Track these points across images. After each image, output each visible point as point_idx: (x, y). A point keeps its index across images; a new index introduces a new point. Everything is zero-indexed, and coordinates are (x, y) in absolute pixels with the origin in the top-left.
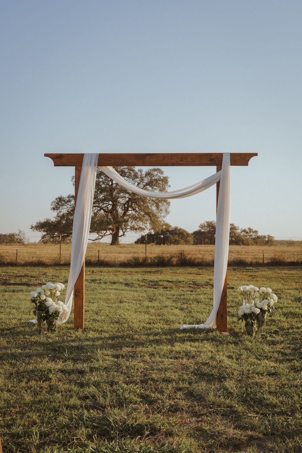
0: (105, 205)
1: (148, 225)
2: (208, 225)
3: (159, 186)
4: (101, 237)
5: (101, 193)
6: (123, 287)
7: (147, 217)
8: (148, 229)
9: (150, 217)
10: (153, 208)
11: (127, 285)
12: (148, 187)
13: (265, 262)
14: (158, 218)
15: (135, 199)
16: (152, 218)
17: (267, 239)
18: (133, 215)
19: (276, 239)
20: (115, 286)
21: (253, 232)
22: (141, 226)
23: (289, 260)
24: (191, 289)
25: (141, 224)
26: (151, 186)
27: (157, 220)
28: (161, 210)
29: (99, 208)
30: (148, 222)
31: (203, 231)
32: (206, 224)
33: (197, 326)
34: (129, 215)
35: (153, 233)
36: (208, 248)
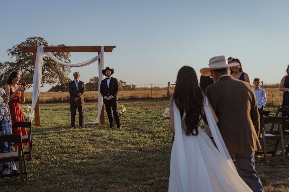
0: (30, 68)
1: (58, 80)
2: (95, 79)
3: (64, 56)
4: (28, 88)
5: (27, 60)
6: (52, 111)
7: (57, 75)
8: (57, 82)
9: (59, 74)
10: (60, 69)
11: (53, 110)
12: (57, 56)
13: (127, 98)
14: (64, 75)
15: (49, 64)
16: (61, 75)
17: (132, 87)
18: (48, 74)
19: (137, 87)
20: (48, 111)
21: (123, 83)
22: (54, 80)
23: (140, 97)
24: (88, 111)
25: (53, 79)
26: (59, 56)
27: (64, 77)
28: (66, 70)
29: (26, 70)
30: (58, 78)
31: (92, 83)
32: (94, 79)
33: (91, 123)
34: (46, 73)
35: (60, 85)
36: (95, 93)
